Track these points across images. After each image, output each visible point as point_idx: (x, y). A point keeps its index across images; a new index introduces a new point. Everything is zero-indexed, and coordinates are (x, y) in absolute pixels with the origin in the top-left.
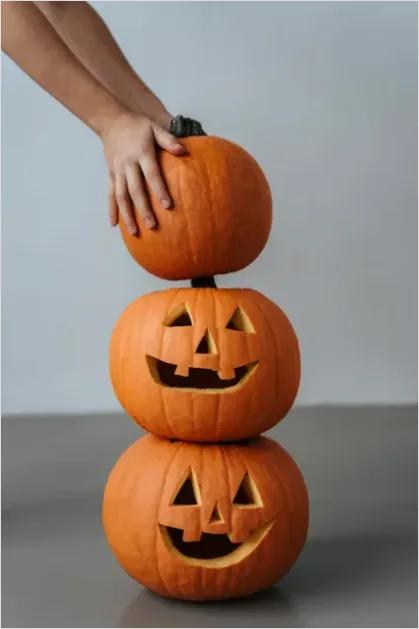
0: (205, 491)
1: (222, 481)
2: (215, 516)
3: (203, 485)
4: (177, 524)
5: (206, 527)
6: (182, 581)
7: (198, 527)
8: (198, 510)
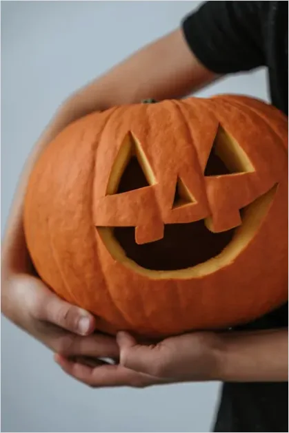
0: (157, 161)
1: (182, 142)
2: (179, 197)
3: (154, 155)
4: (124, 220)
5: (167, 214)
6: (149, 309)
7: (156, 217)
8: (152, 193)
